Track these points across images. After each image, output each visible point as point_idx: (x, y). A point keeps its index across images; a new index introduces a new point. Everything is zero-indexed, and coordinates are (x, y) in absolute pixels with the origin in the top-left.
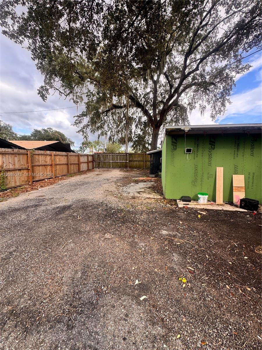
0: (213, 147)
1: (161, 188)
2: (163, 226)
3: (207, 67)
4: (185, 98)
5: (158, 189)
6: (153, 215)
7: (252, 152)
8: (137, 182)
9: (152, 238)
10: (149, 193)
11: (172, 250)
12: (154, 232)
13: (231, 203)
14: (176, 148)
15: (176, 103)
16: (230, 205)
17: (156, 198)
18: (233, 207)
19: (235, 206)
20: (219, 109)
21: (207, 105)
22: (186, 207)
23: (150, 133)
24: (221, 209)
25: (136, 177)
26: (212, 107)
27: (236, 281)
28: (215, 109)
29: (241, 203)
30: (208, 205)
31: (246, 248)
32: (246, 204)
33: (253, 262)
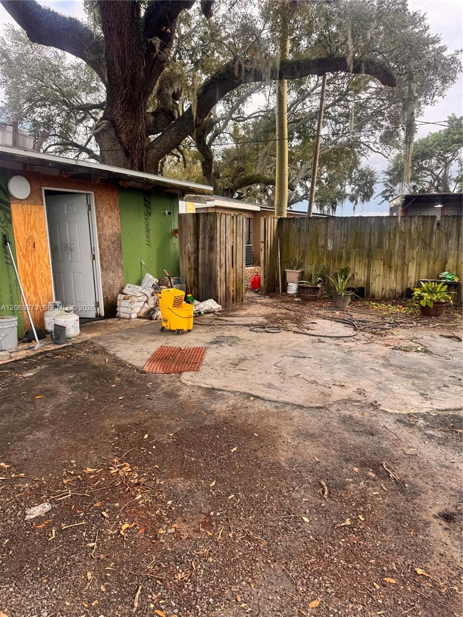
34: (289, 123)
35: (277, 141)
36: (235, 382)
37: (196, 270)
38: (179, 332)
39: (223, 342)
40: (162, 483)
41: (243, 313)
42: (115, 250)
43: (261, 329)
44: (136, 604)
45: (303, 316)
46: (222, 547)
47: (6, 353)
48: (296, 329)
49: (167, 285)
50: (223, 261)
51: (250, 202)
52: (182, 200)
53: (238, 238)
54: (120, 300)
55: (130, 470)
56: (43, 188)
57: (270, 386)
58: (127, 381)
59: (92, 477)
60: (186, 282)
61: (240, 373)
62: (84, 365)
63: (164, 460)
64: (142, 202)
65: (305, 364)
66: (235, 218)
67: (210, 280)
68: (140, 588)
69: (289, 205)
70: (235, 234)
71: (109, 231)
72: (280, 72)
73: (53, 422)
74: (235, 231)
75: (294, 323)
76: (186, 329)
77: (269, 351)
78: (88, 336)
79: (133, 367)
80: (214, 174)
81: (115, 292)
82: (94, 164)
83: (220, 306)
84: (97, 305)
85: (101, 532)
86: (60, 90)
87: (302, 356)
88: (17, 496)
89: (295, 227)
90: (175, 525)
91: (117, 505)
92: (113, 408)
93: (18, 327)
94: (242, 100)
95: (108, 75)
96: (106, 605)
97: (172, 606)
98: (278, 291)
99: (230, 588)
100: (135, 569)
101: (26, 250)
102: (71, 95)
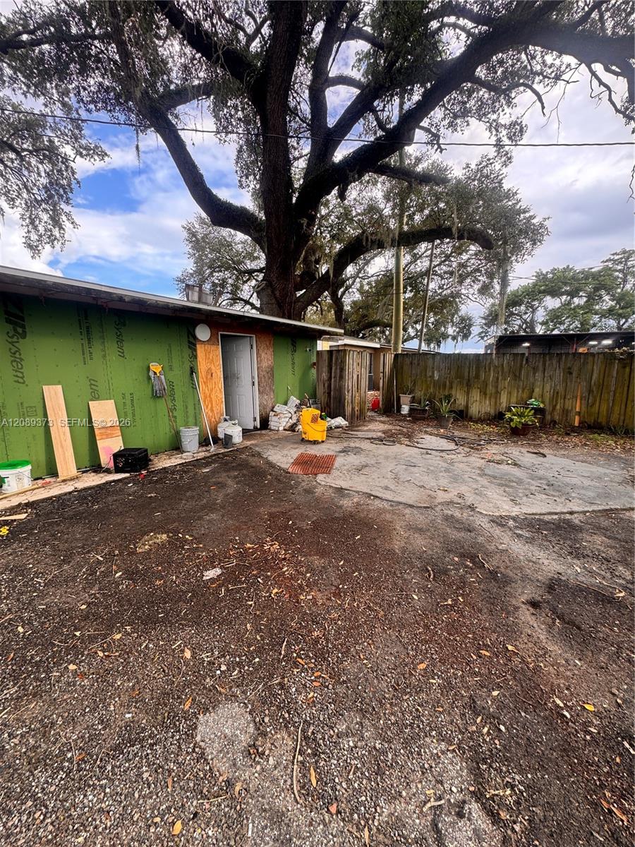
0: (20, 330)
7: (120, 350)
13: (97, 468)
16: (93, 474)
18: (102, 475)
19: (104, 472)
20: (46, 231)
24: (71, 489)
26: (23, 219)
27: (92, 639)
28: (35, 228)
29: (115, 463)
30: (35, 492)
31: (121, 554)
32: (127, 460)
33: (131, 574)
34: (403, 280)
36: (358, 483)
37: (329, 394)
38: (315, 442)
39: (349, 451)
40: (303, 559)
41: (366, 428)
42: (269, 378)
43: (380, 442)
44: (283, 652)
45: (414, 433)
46: (349, 614)
47: (191, 454)
48: (408, 443)
49: (306, 406)
50: (350, 388)
51: (372, 340)
52: (320, 340)
53: (363, 369)
54: (271, 416)
55: (278, 547)
56: (220, 333)
57: (386, 488)
58: (276, 479)
59: (251, 551)
60: (321, 403)
61: (363, 478)
62: (244, 465)
63: (304, 542)
64: (290, 342)
65: (415, 472)
66: (360, 353)
67: (340, 401)
68: (286, 640)
69: (403, 343)
70: (360, 366)
71: (265, 364)
72: (398, 241)
73: (223, 507)
74: (360, 364)
75: (407, 438)
76: (320, 441)
77: (386, 460)
78: (248, 443)
79: (280, 469)
80: (344, 320)
81: (268, 410)
82: (254, 314)
83: (347, 422)
84: (255, 419)
85: (257, 594)
86: (232, 260)
87: (413, 465)
88: (197, 561)
89: (408, 361)
90: (313, 593)
91: (269, 574)
92: (266, 499)
93: (199, 435)
94: (367, 263)
95: (268, 247)
96: (260, 651)
97: (310, 657)
98: (394, 412)
99: (355, 647)
100: (282, 625)
101: (206, 378)
102: (240, 263)
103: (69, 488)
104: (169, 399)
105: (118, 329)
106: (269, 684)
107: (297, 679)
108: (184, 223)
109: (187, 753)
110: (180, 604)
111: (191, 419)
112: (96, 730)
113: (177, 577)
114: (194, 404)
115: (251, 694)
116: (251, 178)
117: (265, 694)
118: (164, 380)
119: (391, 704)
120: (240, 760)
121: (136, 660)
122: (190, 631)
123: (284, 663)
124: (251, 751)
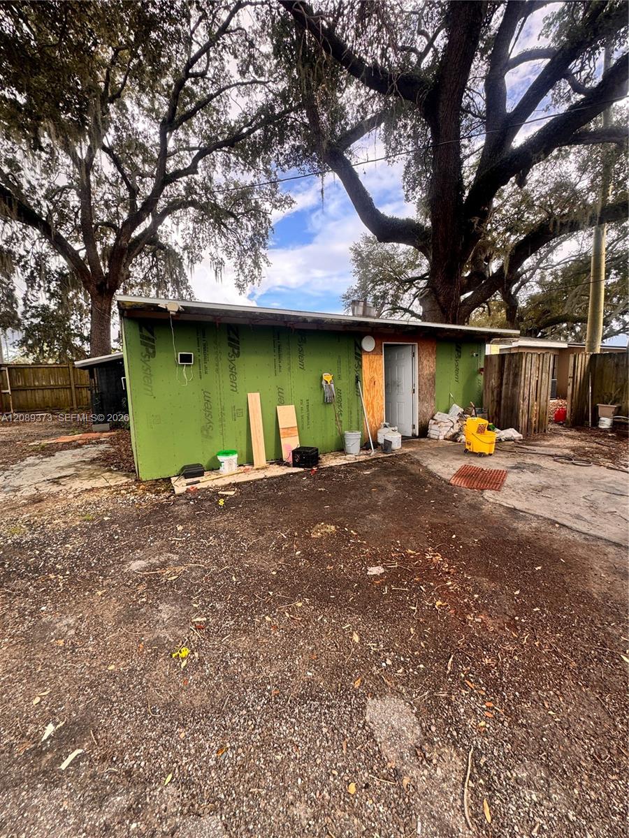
0: (236, 351)
1: (128, 456)
2: (133, 551)
3: (215, 172)
4: (175, 230)
5: (120, 461)
6: (103, 531)
7: (301, 363)
8: (48, 451)
9: (100, 593)
10: (92, 476)
11: (158, 599)
12: (105, 577)
13: (279, 461)
14: (154, 352)
15: (151, 238)
16: (277, 466)
17: (112, 484)
18: (283, 467)
19: (285, 465)
20: (249, 272)
21: (225, 259)
22: (192, 490)
23: (85, 308)
24: (262, 476)
25: (47, 437)
26: (235, 266)
27: (281, 601)
28: (243, 271)
29: (294, 458)
30: (240, 475)
31: (299, 536)
32: (301, 457)
33: (307, 555)
34: (606, 262)
35: (591, 284)
36: (538, 507)
37: (499, 403)
38: (481, 455)
39: (524, 468)
40: (469, 578)
41: (546, 443)
42: (430, 386)
43: (567, 461)
44: (449, 668)
45: (620, 453)
46: (528, 652)
47: (353, 456)
48: (611, 465)
49: (470, 414)
50: (526, 395)
51: (554, 339)
52: (489, 343)
53: (544, 374)
54: (431, 424)
55: (441, 559)
56: (383, 343)
57: (578, 517)
58: (437, 489)
59: (412, 557)
60: (488, 413)
61: (544, 500)
62: (402, 472)
63: (470, 559)
64: (454, 348)
65: (623, 502)
66: (541, 356)
67: (512, 411)
68: (452, 656)
69: (603, 339)
70: (540, 371)
71: (426, 372)
72: (600, 218)
73: (384, 510)
74: (540, 368)
75: (608, 458)
76: (487, 453)
77: (576, 484)
78: (407, 450)
79: (441, 479)
80: (518, 318)
81: (428, 417)
82: (419, 322)
83: (521, 435)
84: (414, 427)
85: (420, 602)
86: (394, 271)
87: (619, 493)
88: (362, 556)
89: (611, 362)
90: (482, 617)
91: (432, 584)
92: (427, 509)
93: (361, 439)
94: (551, 250)
95: (433, 254)
96: (424, 658)
97: (480, 683)
98: (588, 426)
99: (537, 691)
100: (448, 640)
101: (369, 386)
102: (401, 273)
103: (260, 475)
104: (336, 405)
105: (300, 345)
106: (435, 694)
107: (466, 701)
108: (352, 245)
109: (358, 727)
110: (348, 591)
111: (354, 424)
112: (286, 675)
113: (344, 566)
114: (358, 410)
115: (416, 697)
116: (417, 189)
117: (431, 703)
118: (333, 389)
119: (590, 777)
120: (407, 756)
121: (314, 629)
122: (357, 618)
123: (450, 679)
124: (418, 753)
